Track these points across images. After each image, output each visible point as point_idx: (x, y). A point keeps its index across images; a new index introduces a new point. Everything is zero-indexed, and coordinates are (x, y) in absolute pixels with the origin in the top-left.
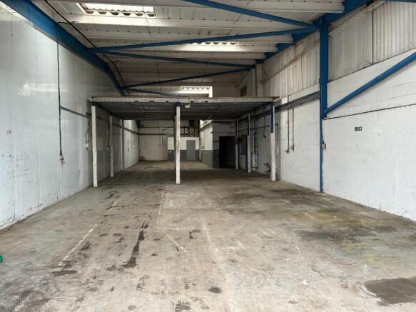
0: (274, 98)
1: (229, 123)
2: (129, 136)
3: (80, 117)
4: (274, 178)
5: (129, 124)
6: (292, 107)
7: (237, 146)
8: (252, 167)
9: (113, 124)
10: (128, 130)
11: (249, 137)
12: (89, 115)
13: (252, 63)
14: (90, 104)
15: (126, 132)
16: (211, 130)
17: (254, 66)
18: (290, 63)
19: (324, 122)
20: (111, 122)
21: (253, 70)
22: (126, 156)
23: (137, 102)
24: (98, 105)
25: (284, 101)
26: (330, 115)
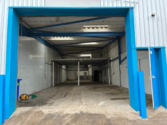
0: (109, 58)
1: (97, 66)
2: (63, 71)
3: (49, 65)
4: (109, 84)
5: (64, 67)
6: (113, 61)
7: (100, 74)
8: (104, 80)
9: (59, 67)
10: (64, 69)
11: (103, 70)
12: (52, 64)
13: (103, 47)
14: (52, 61)
15: (63, 70)
16: (91, 68)
17: (104, 47)
18: (113, 47)
19: (120, 65)
20: (58, 66)
21: (104, 49)
22: (62, 78)
23: (66, 60)
24: (55, 61)
25: (112, 59)
26: (122, 63)
